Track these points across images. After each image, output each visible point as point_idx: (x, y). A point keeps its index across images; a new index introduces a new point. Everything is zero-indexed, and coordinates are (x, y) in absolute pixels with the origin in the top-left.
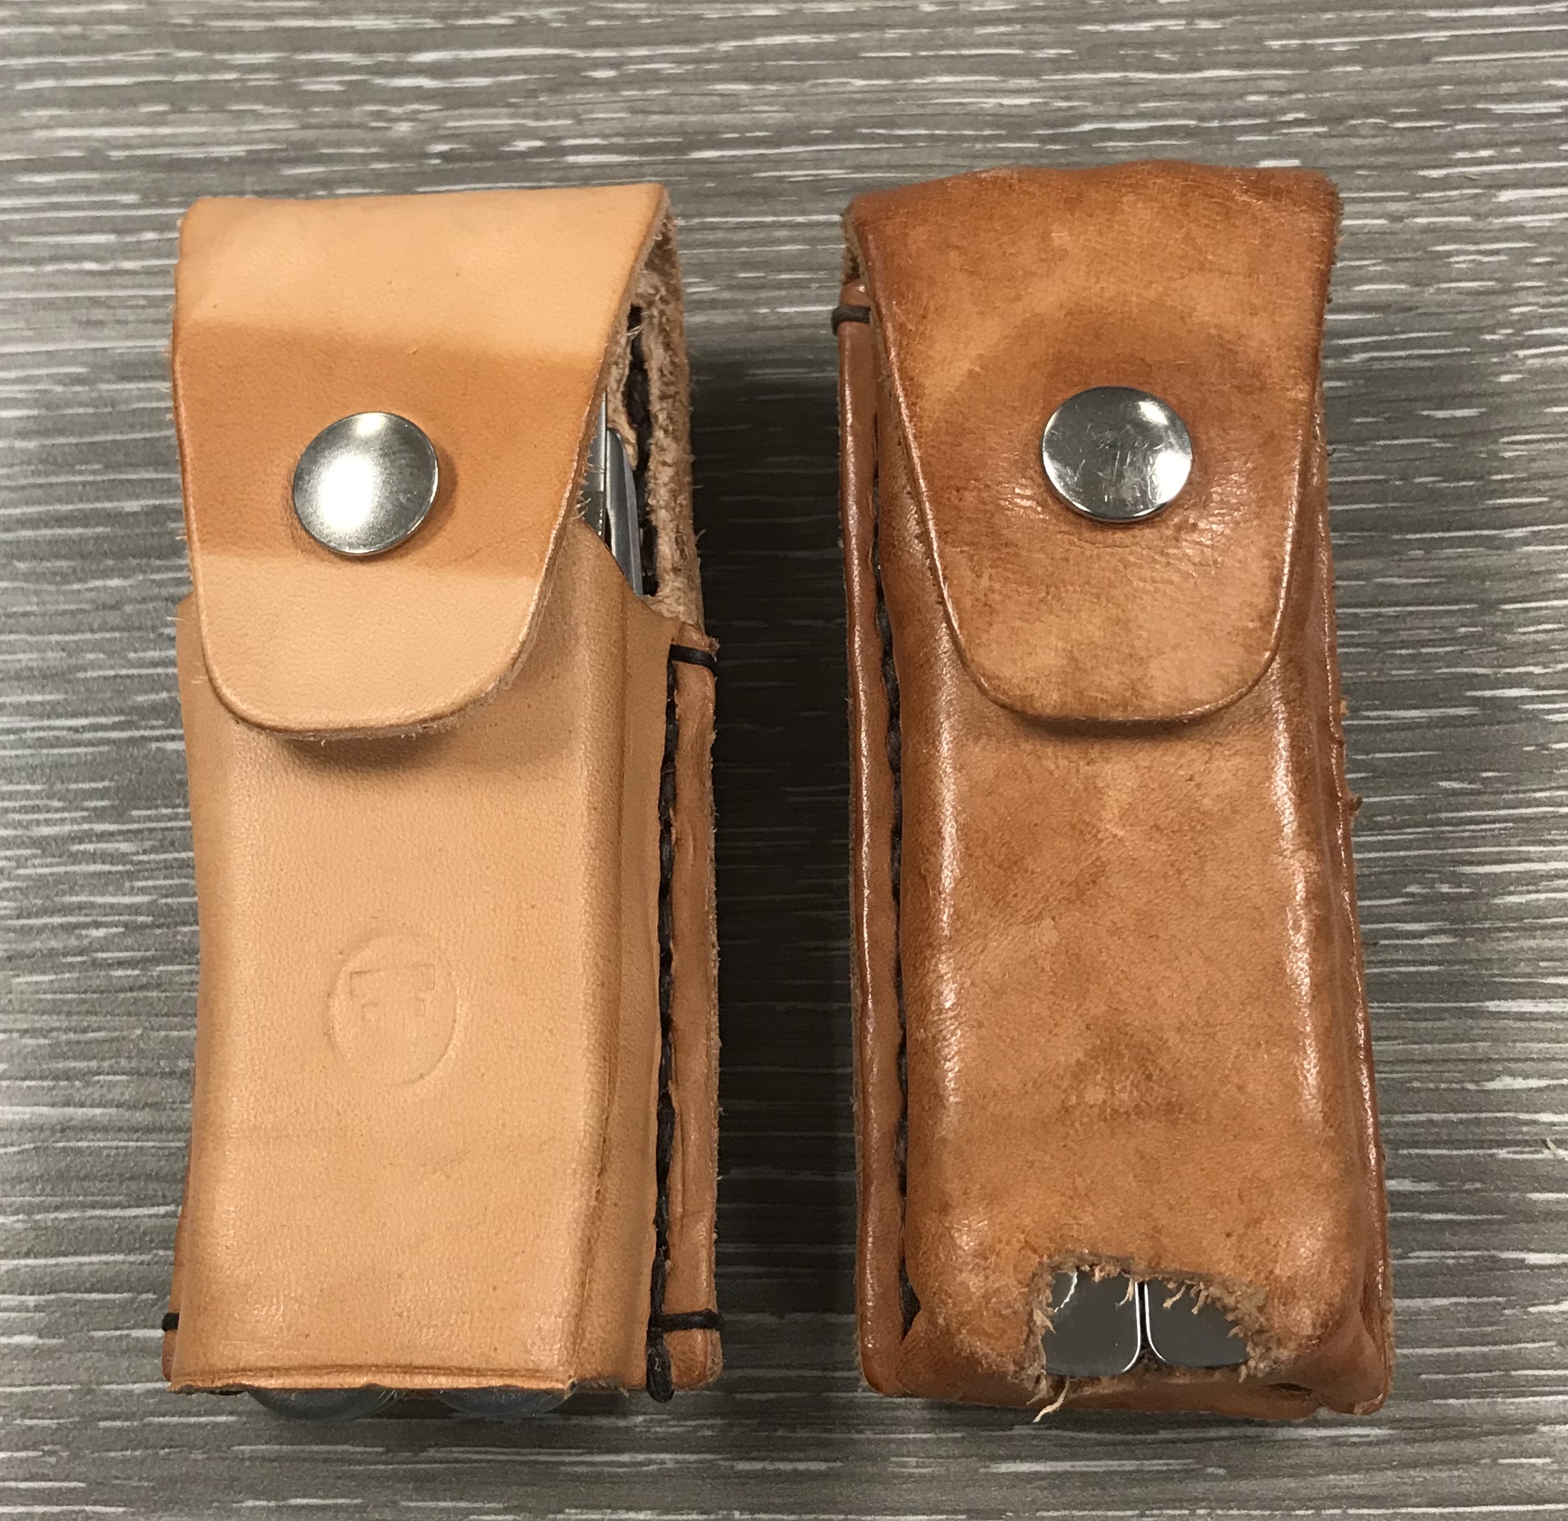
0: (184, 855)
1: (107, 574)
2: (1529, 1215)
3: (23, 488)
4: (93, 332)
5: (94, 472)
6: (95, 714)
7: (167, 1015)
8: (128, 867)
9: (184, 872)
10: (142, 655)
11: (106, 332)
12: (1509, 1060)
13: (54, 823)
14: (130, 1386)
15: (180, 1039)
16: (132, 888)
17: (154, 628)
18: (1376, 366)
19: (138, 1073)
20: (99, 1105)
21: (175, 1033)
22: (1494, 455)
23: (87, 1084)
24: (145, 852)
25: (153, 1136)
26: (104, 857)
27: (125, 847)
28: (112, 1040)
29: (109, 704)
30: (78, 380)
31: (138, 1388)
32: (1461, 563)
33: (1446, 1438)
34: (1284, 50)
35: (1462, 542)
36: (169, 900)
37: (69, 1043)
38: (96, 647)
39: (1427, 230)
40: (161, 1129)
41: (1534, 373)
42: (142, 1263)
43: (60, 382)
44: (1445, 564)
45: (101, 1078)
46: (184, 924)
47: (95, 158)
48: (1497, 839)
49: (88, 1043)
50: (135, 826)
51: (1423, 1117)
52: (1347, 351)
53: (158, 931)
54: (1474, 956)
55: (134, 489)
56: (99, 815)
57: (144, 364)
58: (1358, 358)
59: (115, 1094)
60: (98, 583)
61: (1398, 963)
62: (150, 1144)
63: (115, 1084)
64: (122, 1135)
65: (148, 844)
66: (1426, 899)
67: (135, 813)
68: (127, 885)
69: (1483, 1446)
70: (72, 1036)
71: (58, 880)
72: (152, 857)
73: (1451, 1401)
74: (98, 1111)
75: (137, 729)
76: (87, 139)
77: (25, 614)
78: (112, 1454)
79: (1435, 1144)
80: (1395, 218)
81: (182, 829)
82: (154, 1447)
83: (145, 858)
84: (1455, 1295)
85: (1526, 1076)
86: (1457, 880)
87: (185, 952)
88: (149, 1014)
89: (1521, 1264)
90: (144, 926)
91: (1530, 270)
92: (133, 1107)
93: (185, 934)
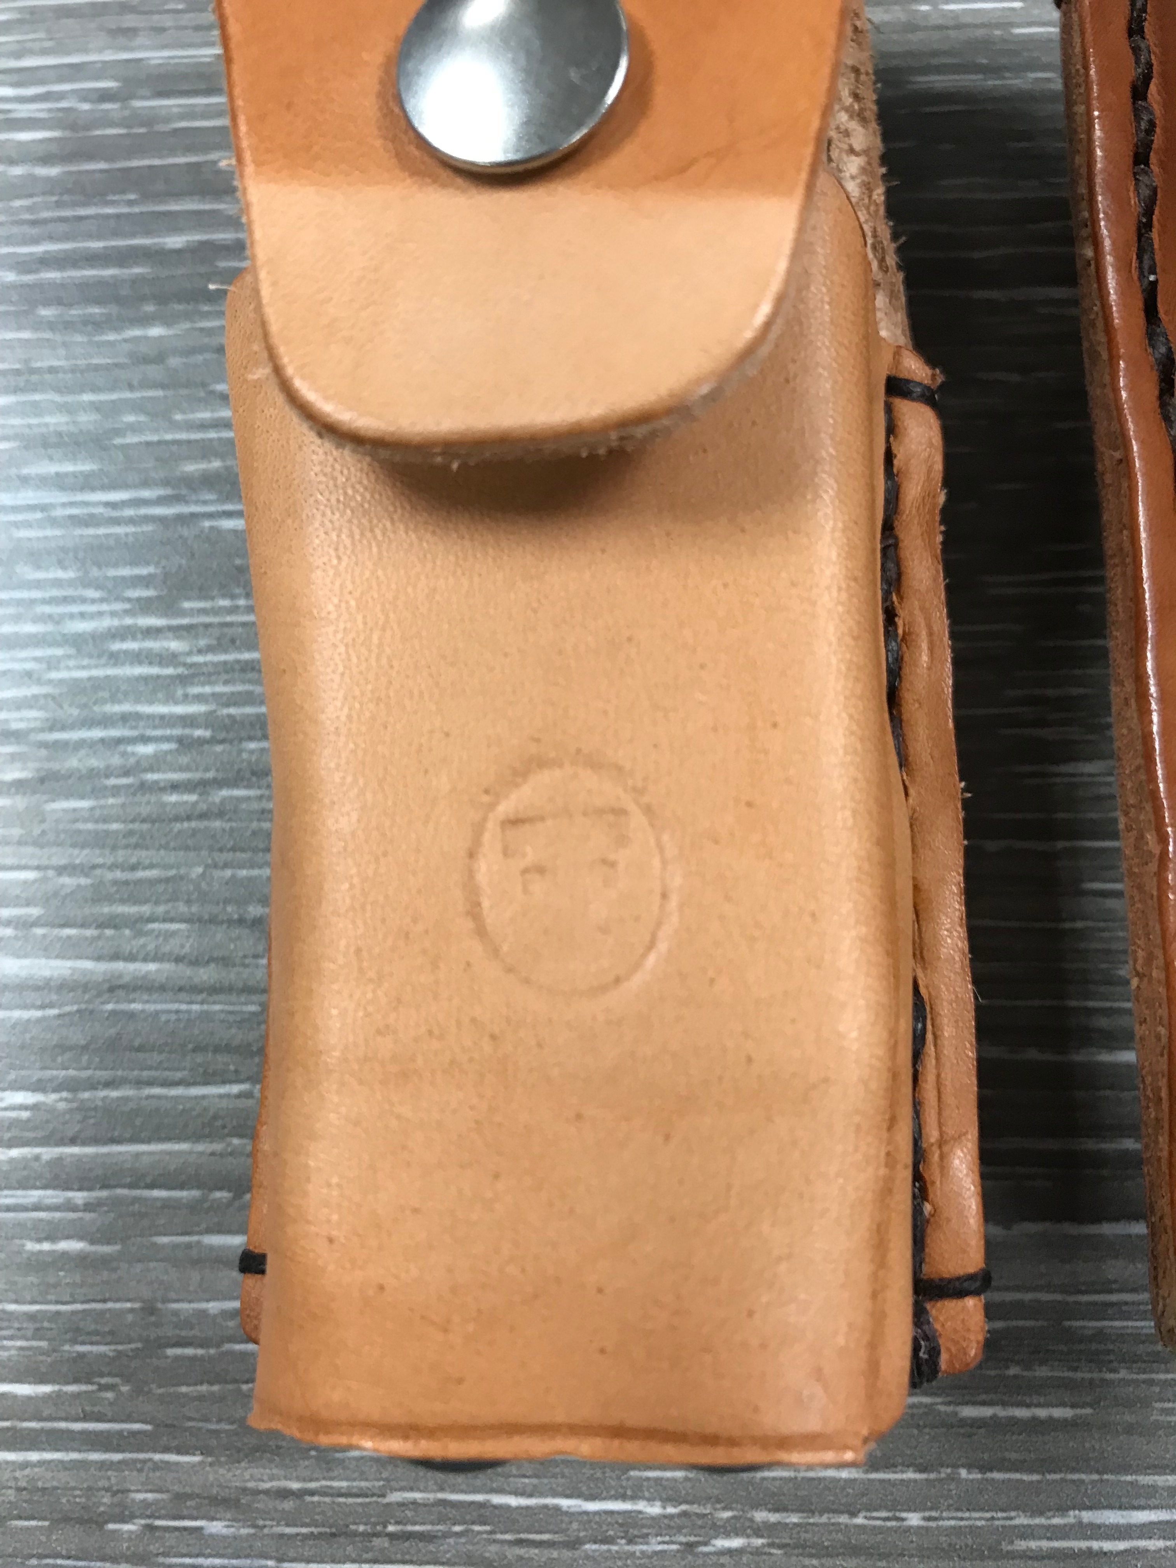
0: (247, 656)
1: (146, 321)
3: (45, 222)
4: (122, 40)
5: (130, 203)
6: (135, 486)
7: (233, 849)
8: (180, 670)
9: (250, 675)
10: (191, 416)
11: (139, 40)
13: (93, 616)
14: (203, 1305)
15: (250, 879)
16: (186, 696)
17: (204, 385)
19: (200, 920)
20: (154, 960)
21: (244, 873)
23: (139, 934)
24: (200, 652)
25: (222, 997)
26: (151, 658)
27: (175, 645)
28: (168, 880)
29: (153, 474)
30: (105, 96)
31: (213, 1307)
36: (232, 711)
37: (115, 882)
38: (137, 407)
40: (230, 989)
42: (213, 1154)
43: (85, 99)
45: (155, 926)
46: (251, 739)
49: (139, 882)
50: (185, 621)
53: (219, 748)
55: (175, 223)
56: (144, 607)
57: (184, 76)
59: (172, 946)
60: (137, 332)
62: (217, 1007)
63: (174, 934)
64: (183, 996)
65: (202, 643)
67: (187, 605)
68: (180, 692)
70: (118, 875)
71: (96, 684)
72: (210, 658)
74: (152, 967)
75: (187, 502)
77: (52, 370)
78: (184, 1389)
81: (244, 624)
82: (236, 1381)
83: (200, 659)
87: (254, 773)
88: (211, 849)
90: (201, 742)
92: (195, 962)
93: (252, 752)
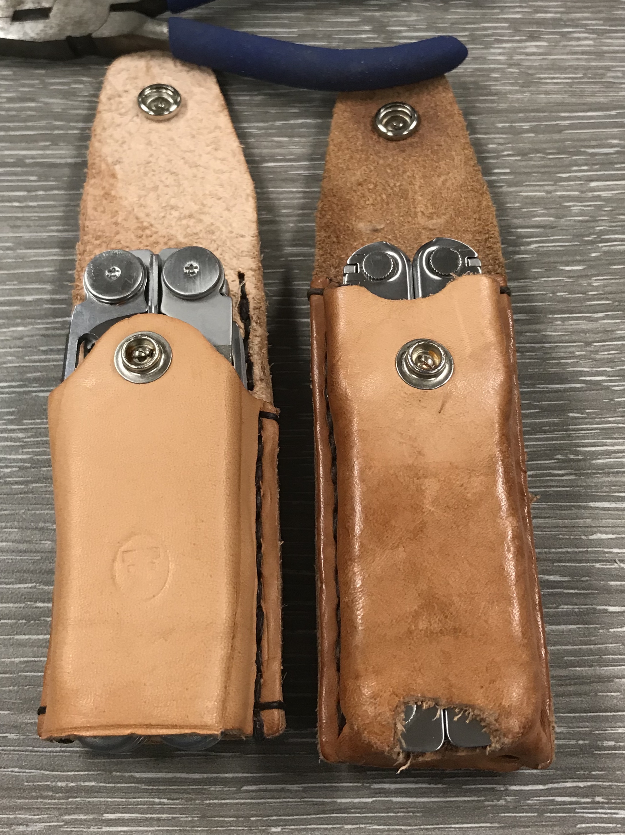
0: (45, 439)
1: (17, 325)
2: (609, 590)
4: (15, 230)
5: (14, 285)
6: (10, 381)
7: (35, 504)
8: (21, 443)
9: (45, 445)
10: (31, 358)
11: (21, 229)
12: (600, 527)
14: (13, 660)
15: (40, 514)
16: (23, 452)
17: (36, 347)
18: (541, 249)
19: (22, 528)
20: (5, 542)
21: (38, 512)
22: (589, 284)
24: (29, 437)
25: (28, 554)
26: (12, 439)
27: (20, 435)
28: (12, 514)
29: (16, 377)
30: (8, 248)
31: (17, 660)
32: (578, 327)
33: (575, 684)
34: (503, 127)
35: (577, 318)
36: (38, 457)
38: (11, 355)
39: (560, 197)
40: (31, 552)
41: (605, 252)
42: (20, 607)
44: (570, 327)
45: (6, 530)
46: (44, 467)
47: (20, 162)
48: (593, 437)
50: (24, 427)
51: (564, 550)
52: (530, 243)
53: (33, 470)
54: (584, 484)
55: (29, 292)
56: (11, 422)
57: (36, 243)
58: (533, 246)
59: (12, 537)
60: (14, 329)
61: (553, 486)
62: (26, 558)
63: (12, 532)
65: (30, 434)
66: (563, 461)
67: (25, 421)
68: (21, 451)
69: (591, 688)
72: (32, 439)
73: (578, 668)
74: (4, 544)
75: (28, 387)
76: (16, 155)
78: (4, 689)
79: (569, 561)
80: (548, 192)
81: (45, 428)
82: (23, 686)
83: (29, 440)
84: (578, 624)
85: (607, 533)
86: (577, 453)
87: (44, 478)
88: (27, 504)
89: (606, 611)
90: (27, 468)
91: (603, 213)
92: (19, 542)
93: (44, 471)
